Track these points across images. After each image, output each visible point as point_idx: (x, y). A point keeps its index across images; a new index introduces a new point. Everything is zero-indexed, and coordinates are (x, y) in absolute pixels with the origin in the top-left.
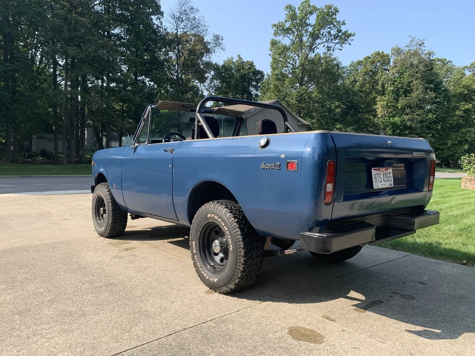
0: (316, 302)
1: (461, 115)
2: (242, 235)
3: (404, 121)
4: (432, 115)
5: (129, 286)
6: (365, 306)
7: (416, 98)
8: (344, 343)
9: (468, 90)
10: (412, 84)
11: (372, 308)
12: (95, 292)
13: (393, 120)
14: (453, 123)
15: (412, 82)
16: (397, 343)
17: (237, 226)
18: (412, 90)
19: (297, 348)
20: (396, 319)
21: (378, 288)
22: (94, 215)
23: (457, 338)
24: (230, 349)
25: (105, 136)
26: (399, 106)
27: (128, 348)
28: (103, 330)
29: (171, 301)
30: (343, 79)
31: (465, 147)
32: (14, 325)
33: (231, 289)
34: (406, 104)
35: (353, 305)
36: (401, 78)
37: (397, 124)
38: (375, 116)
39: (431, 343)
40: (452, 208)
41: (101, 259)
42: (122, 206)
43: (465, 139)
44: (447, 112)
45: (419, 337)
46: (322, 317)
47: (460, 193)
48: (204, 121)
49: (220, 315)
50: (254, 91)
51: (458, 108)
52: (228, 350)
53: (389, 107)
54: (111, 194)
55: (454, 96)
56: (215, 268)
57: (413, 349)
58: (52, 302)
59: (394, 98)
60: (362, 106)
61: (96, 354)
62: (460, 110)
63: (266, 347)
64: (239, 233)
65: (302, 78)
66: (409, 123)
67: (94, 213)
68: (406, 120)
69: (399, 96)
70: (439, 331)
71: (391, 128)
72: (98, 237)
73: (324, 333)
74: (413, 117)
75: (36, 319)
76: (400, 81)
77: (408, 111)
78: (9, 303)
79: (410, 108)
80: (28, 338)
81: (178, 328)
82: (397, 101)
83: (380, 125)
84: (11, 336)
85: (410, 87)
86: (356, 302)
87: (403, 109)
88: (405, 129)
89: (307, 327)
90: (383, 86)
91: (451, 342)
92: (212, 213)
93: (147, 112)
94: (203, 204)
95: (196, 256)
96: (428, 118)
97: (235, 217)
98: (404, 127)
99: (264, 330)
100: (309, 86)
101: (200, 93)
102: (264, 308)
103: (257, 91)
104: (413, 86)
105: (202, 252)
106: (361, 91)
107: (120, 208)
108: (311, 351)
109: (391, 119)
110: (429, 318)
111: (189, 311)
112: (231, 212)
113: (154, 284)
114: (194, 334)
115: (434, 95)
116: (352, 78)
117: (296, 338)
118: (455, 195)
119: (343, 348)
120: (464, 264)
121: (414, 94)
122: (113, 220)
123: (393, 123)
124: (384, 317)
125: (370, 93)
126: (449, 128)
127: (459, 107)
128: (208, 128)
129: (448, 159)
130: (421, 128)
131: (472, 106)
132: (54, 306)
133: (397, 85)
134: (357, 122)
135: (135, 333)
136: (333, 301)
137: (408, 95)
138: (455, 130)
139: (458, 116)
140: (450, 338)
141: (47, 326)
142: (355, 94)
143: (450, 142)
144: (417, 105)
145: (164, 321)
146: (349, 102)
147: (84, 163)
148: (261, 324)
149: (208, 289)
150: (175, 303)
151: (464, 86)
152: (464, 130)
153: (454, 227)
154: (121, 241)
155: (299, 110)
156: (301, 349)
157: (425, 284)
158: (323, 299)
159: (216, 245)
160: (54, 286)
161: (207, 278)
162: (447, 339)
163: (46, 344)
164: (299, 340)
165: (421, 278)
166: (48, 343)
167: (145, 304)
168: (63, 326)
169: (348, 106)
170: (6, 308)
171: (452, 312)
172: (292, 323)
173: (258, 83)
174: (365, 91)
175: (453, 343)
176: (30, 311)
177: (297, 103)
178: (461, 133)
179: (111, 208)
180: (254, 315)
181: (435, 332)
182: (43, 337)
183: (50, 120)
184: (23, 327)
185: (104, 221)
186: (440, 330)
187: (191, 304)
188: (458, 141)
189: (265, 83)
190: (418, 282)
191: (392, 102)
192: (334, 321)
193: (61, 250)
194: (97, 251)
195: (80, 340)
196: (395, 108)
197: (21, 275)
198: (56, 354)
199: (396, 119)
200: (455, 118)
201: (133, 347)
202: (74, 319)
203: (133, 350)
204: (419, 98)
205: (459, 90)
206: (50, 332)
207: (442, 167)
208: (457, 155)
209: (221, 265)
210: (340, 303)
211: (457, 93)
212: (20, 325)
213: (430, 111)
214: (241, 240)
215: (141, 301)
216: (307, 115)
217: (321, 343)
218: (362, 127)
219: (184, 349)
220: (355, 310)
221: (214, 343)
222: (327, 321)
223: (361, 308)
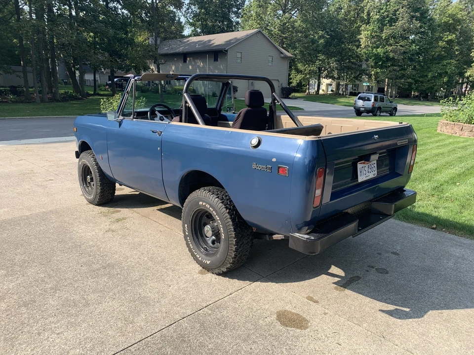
0: (301, 281)
1: (443, 46)
2: (233, 225)
3: (387, 52)
4: (415, 46)
5: (126, 268)
6: (345, 284)
7: (401, 27)
8: (326, 328)
9: (453, 19)
10: (398, 13)
11: (350, 286)
12: (94, 276)
13: (377, 51)
14: (435, 54)
15: (398, 10)
16: (372, 325)
17: (229, 217)
18: (397, 19)
19: (285, 335)
20: (371, 297)
21: (356, 261)
22: (82, 182)
23: (423, 316)
24: (226, 340)
25: (77, 69)
26: (384, 36)
27: (134, 343)
28: (108, 322)
29: (168, 285)
30: (328, 6)
31: (445, 80)
32: (23, 319)
33: (223, 272)
34: (390, 34)
35: (333, 283)
36: (387, 5)
37: (380, 55)
38: (359, 46)
39: (401, 324)
40: (427, 161)
41: (94, 233)
42: (109, 175)
43: (445, 72)
44: (430, 43)
45: (391, 317)
46: (307, 298)
47: (436, 139)
48: (191, 102)
49: (214, 300)
50: (234, 19)
51: (441, 38)
52: (224, 340)
53: (373, 37)
54: (97, 164)
55: (439, 26)
56: (207, 250)
57: (385, 331)
58: (55, 289)
59: (379, 27)
60: (346, 35)
61: (105, 350)
62: (443, 41)
63: (258, 335)
64: (231, 223)
65: (286, 5)
66: (391, 55)
67: (81, 180)
68: (390, 51)
69: (384, 25)
70: (408, 310)
71: (373, 60)
72: (87, 204)
73: (308, 316)
74: (396, 48)
75: (42, 312)
76: (386, 9)
77: (392, 41)
78: (13, 292)
79: (394, 38)
80: (39, 334)
81: (177, 317)
82: (382, 31)
83: (363, 56)
84: (22, 333)
85: (395, 15)
86: (337, 279)
87: (387, 40)
88: (387, 61)
89: (293, 311)
90: (368, 14)
91: (417, 322)
92: (203, 202)
93: (130, 85)
94: (194, 190)
95: (188, 238)
96: (411, 49)
97: (227, 208)
98: (387, 58)
99: (255, 316)
100: (292, 13)
101: (177, 19)
102: (254, 290)
103: (238, 18)
104: (399, 14)
105: (194, 234)
106: (346, 20)
107: (107, 178)
108: (297, 337)
109: (374, 50)
110: (400, 294)
111: (185, 296)
112: (222, 203)
113: (150, 264)
114: (193, 322)
115: (419, 25)
116: (337, 5)
117: (285, 324)
118: (431, 143)
119: (325, 334)
120: (433, 229)
121: (399, 23)
122: (102, 189)
123: (375, 54)
124: (361, 295)
125: (355, 22)
126: (431, 60)
127: (443, 38)
128: (196, 111)
129: (427, 91)
130: (403, 59)
131: (456, 36)
132: (57, 295)
133: (383, 13)
134: (340, 53)
135: (139, 324)
136: (316, 278)
137: (393, 24)
138: (436, 62)
139: (441, 47)
140: (417, 317)
141: (55, 319)
142: (339, 22)
143: (430, 74)
144: (401, 35)
145: (164, 310)
146: (332, 31)
147: (58, 101)
148: (252, 309)
149: (201, 268)
150: (172, 286)
151: (449, 15)
152: (445, 62)
153: (428, 186)
154: (112, 209)
155: (282, 40)
156: (289, 336)
157: (398, 254)
158: (307, 276)
159: (208, 230)
160: (53, 270)
161: (200, 259)
162: (414, 318)
163: (57, 341)
164: (287, 326)
165: (395, 247)
166: (59, 340)
167: (144, 290)
168: (69, 319)
169: (331, 35)
170: (11, 299)
171: (420, 287)
172: (280, 306)
173: (239, 9)
174: (350, 19)
175: (419, 322)
176: (35, 302)
177: (280, 32)
178: (442, 65)
179: (98, 178)
180: (246, 299)
181: (405, 311)
182: (53, 332)
183: (16, 51)
184: (31, 321)
185: (92, 188)
186: (409, 308)
187: (187, 287)
188: (438, 73)
189: (246, 10)
190: (392, 253)
191: (377, 32)
192: (316, 302)
193: (52, 222)
194: (88, 223)
195: (88, 335)
196: (380, 38)
197: (18, 257)
198: (68, 352)
199: (379, 50)
200: (438, 50)
201: (138, 340)
202: (78, 309)
203: (138, 344)
204: (404, 28)
205: (445, 19)
206: (58, 326)
207: (420, 100)
208: (435, 88)
209: (212, 247)
210: (323, 281)
211: (441, 23)
212: (29, 318)
213: (413, 41)
214: (233, 230)
215: (139, 285)
216: (290, 46)
217: (306, 328)
218: (345, 58)
219: (185, 341)
220: (336, 288)
221: (211, 333)
222: (311, 303)
223: (341, 286)
